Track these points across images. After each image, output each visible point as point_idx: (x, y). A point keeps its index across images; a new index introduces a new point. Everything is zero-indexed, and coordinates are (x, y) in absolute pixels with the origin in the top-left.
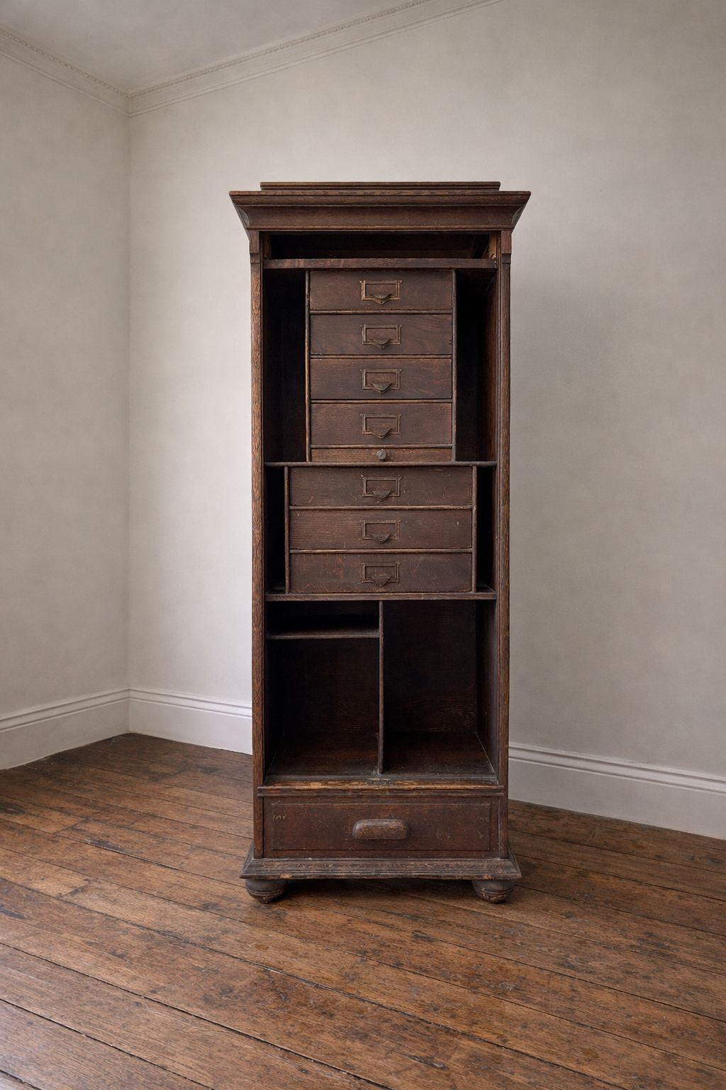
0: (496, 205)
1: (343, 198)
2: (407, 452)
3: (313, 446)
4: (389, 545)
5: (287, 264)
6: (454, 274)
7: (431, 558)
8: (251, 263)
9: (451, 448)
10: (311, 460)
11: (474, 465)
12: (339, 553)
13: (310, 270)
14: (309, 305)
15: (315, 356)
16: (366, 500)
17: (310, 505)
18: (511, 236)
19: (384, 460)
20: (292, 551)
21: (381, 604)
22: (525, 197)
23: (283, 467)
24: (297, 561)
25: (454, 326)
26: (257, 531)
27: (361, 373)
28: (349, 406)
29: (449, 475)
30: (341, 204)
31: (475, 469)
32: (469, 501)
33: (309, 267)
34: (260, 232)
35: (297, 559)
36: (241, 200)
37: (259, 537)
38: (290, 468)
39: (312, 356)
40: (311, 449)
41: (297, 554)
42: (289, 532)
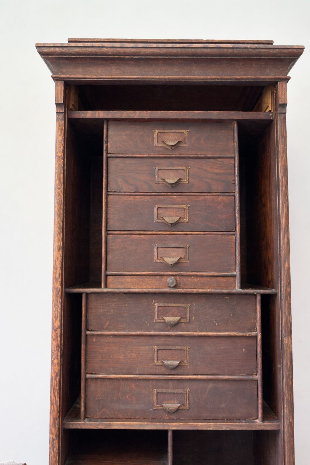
0: (274, 57)
1: (138, 50)
2: (195, 280)
3: (108, 273)
4: (180, 371)
5: (89, 114)
6: (236, 125)
7: (220, 385)
8: (57, 113)
9: (235, 276)
10: (106, 287)
11: (258, 293)
12: (131, 379)
13: (108, 120)
14: (107, 150)
15: (112, 193)
16: (157, 327)
17: (106, 330)
18: (286, 87)
19: (175, 287)
20: (88, 376)
21: (170, 434)
22: (300, 51)
23: (80, 294)
24: (92, 387)
25: (236, 169)
26: (56, 362)
27: (153, 208)
28: (143, 236)
29: (235, 302)
30: (137, 56)
31: (259, 298)
32: (253, 329)
33: (108, 117)
34: (64, 82)
35: (92, 383)
36: (46, 50)
37: (57, 368)
38: (87, 294)
39: (110, 193)
40: (106, 276)
41: (92, 379)
42: (86, 358)
